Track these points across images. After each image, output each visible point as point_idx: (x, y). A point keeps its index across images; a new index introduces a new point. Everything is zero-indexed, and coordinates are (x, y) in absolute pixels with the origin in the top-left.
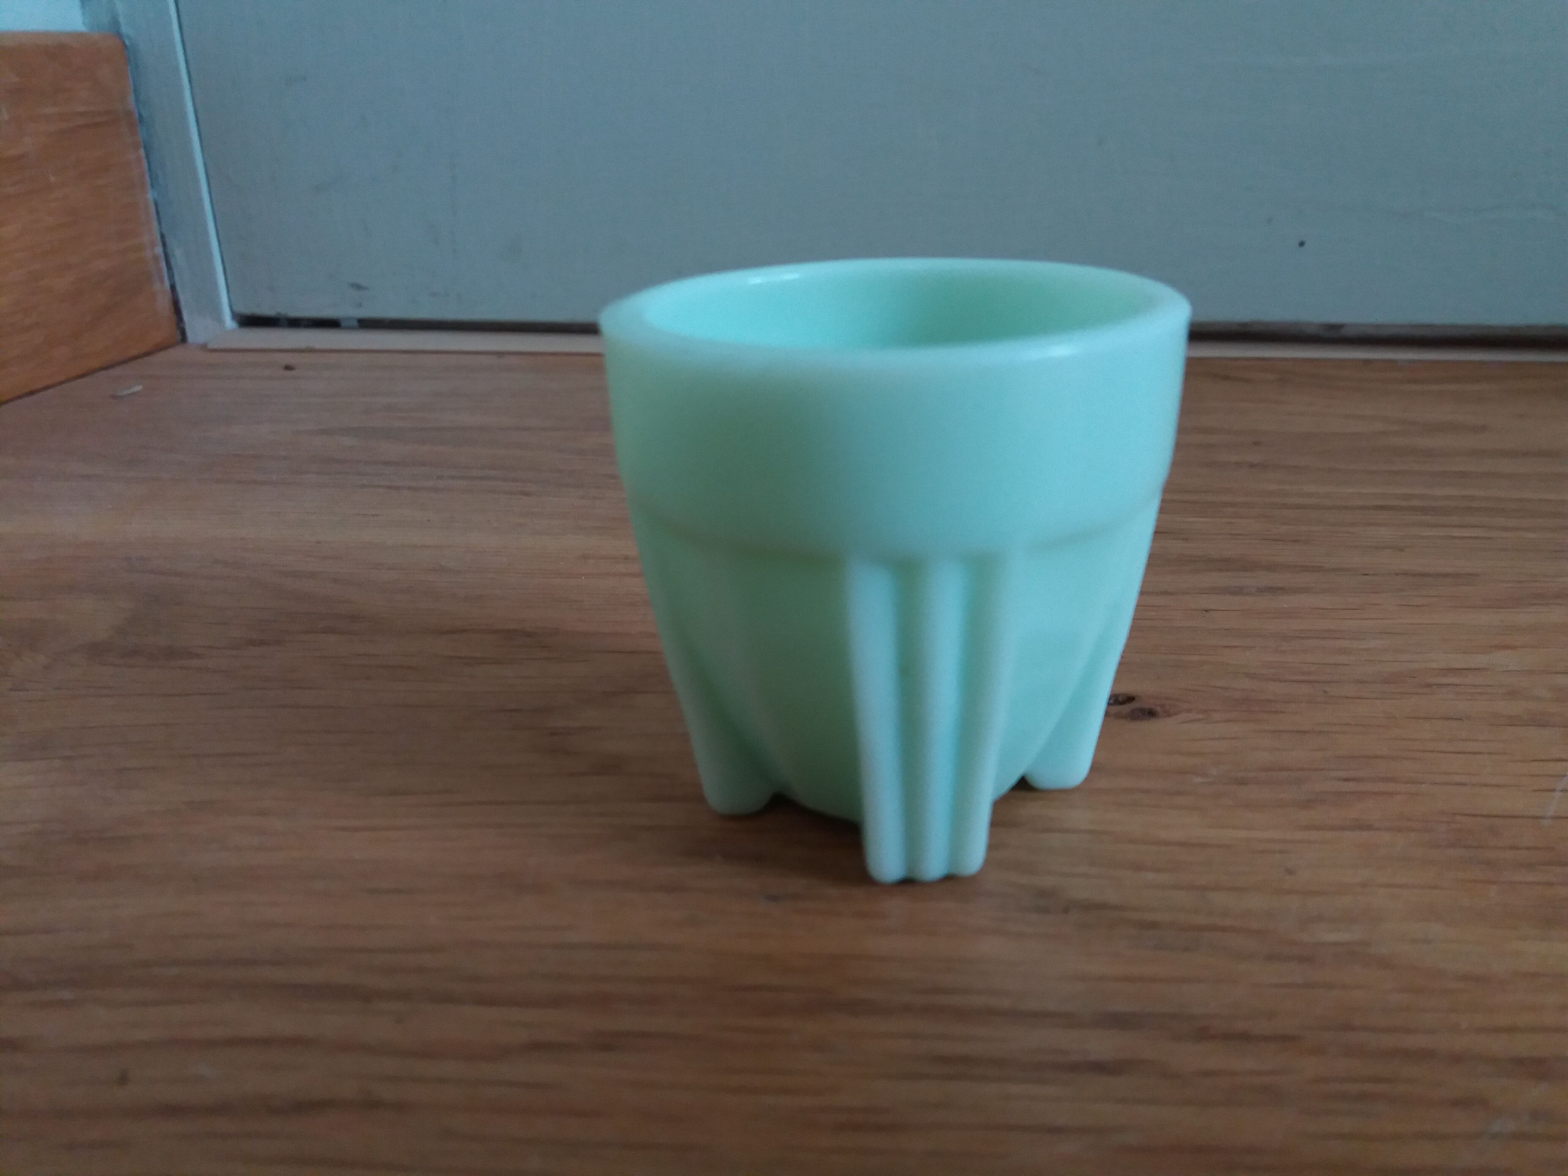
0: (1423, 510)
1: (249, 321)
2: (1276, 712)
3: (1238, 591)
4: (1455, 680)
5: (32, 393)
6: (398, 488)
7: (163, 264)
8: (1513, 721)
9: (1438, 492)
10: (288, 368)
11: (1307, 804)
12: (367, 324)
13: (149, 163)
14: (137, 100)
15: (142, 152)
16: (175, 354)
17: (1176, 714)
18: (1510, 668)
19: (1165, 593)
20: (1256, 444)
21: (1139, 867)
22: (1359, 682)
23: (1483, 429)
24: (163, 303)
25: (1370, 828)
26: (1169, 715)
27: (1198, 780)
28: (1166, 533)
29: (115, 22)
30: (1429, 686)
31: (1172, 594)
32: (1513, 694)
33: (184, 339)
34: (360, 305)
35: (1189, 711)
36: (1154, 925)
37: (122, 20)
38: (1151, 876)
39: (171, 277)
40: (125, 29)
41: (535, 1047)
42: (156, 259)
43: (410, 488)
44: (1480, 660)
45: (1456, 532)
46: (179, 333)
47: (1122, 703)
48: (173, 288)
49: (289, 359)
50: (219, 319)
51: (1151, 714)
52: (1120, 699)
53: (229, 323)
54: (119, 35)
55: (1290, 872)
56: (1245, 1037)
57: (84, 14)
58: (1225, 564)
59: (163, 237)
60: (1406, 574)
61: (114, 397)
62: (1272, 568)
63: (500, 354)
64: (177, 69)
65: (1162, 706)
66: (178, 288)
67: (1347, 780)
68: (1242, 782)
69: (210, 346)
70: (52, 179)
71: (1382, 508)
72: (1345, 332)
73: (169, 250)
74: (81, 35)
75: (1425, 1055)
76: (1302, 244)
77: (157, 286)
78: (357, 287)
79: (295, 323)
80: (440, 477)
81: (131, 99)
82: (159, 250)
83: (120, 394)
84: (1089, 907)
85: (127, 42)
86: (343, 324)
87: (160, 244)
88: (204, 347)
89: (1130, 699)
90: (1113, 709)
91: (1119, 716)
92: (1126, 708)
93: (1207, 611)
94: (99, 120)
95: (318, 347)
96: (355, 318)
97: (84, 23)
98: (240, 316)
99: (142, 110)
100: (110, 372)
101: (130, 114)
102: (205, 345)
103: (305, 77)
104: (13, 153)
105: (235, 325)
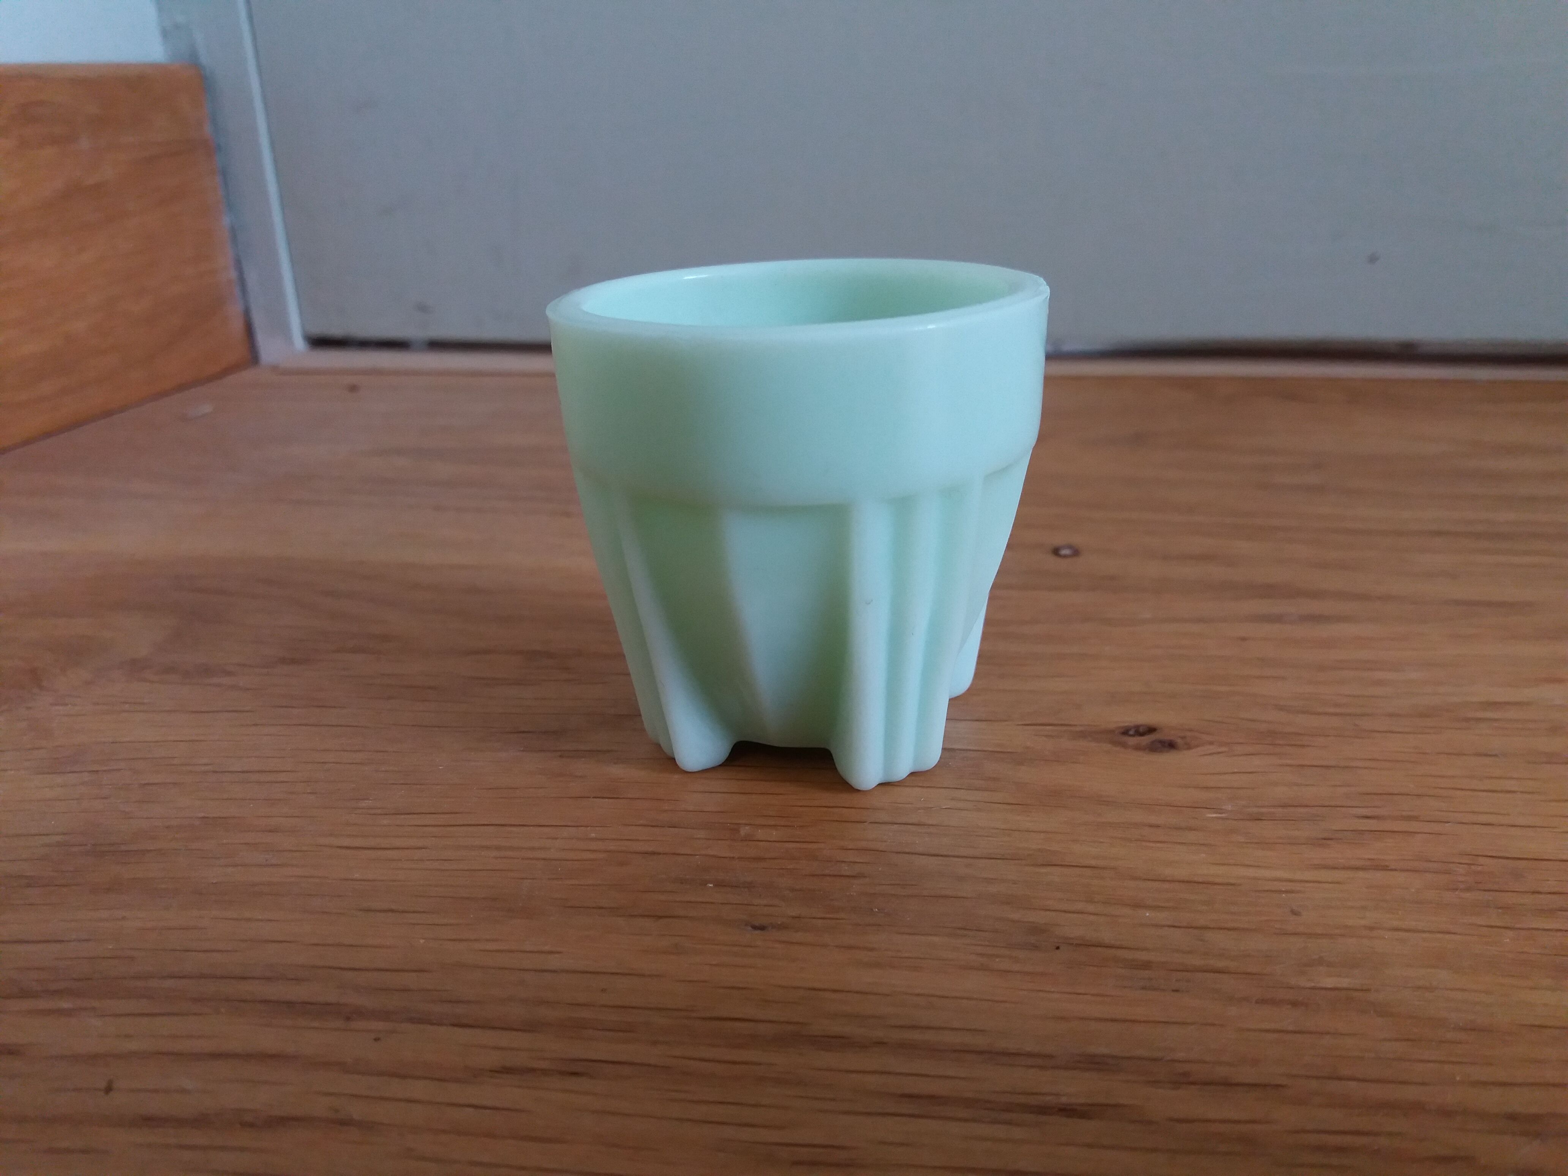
1: (320, 342)
2: (1303, 746)
3: (1278, 619)
4: (1496, 715)
5: (109, 415)
6: (444, 509)
7: (239, 288)
10: (352, 389)
11: (1323, 842)
12: (437, 345)
13: (226, 189)
14: (215, 126)
15: (219, 178)
16: (248, 375)
17: (1197, 746)
18: (1556, 703)
19: (1202, 621)
20: (1317, 465)
21: (1138, 905)
22: (1393, 715)
24: (237, 325)
25: (1386, 868)
26: (1189, 747)
28: (1211, 558)
29: (194, 53)
30: (1467, 720)
31: (1210, 621)
33: (253, 357)
34: (427, 326)
35: (1211, 743)
36: (1147, 965)
37: (200, 51)
38: (1148, 914)
40: (204, 60)
42: (230, 283)
43: (455, 509)
44: (1524, 694)
45: (1517, 560)
46: (251, 354)
47: (1142, 734)
49: (352, 380)
50: (290, 341)
51: (1171, 746)
52: (1141, 730)
53: (299, 343)
54: (197, 66)
55: (1295, 913)
56: (1228, 1084)
57: (165, 45)
58: (1269, 591)
59: (237, 259)
60: (1456, 603)
61: (184, 418)
62: (1316, 595)
65: (1183, 738)
67: (1367, 817)
68: (1258, 818)
69: (282, 368)
70: (130, 206)
71: (1439, 533)
72: (1422, 349)
73: (243, 275)
74: (156, 67)
75: (1416, 1108)
76: (1372, 261)
77: (231, 309)
78: (423, 308)
79: (364, 344)
80: (487, 498)
81: (208, 127)
83: (189, 415)
84: (1080, 944)
85: (206, 74)
86: (411, 345)
87: (236, 268)
88: (275, 369)
89: (1151, 730)
90: (1132, 741)
91: (1138, 748)
92: (1146, 740)
93: (1244, 639)
94: (177, 149)
95: (384, 368)
96: (423, 340)
97: (165, 55)
98: (311, 337)
99: (220, 139)
100: (184, 394)
101: (206, 142)
102: (277, 366)
103: (372, 105)
104: (92, 182)
105: (306, 346)
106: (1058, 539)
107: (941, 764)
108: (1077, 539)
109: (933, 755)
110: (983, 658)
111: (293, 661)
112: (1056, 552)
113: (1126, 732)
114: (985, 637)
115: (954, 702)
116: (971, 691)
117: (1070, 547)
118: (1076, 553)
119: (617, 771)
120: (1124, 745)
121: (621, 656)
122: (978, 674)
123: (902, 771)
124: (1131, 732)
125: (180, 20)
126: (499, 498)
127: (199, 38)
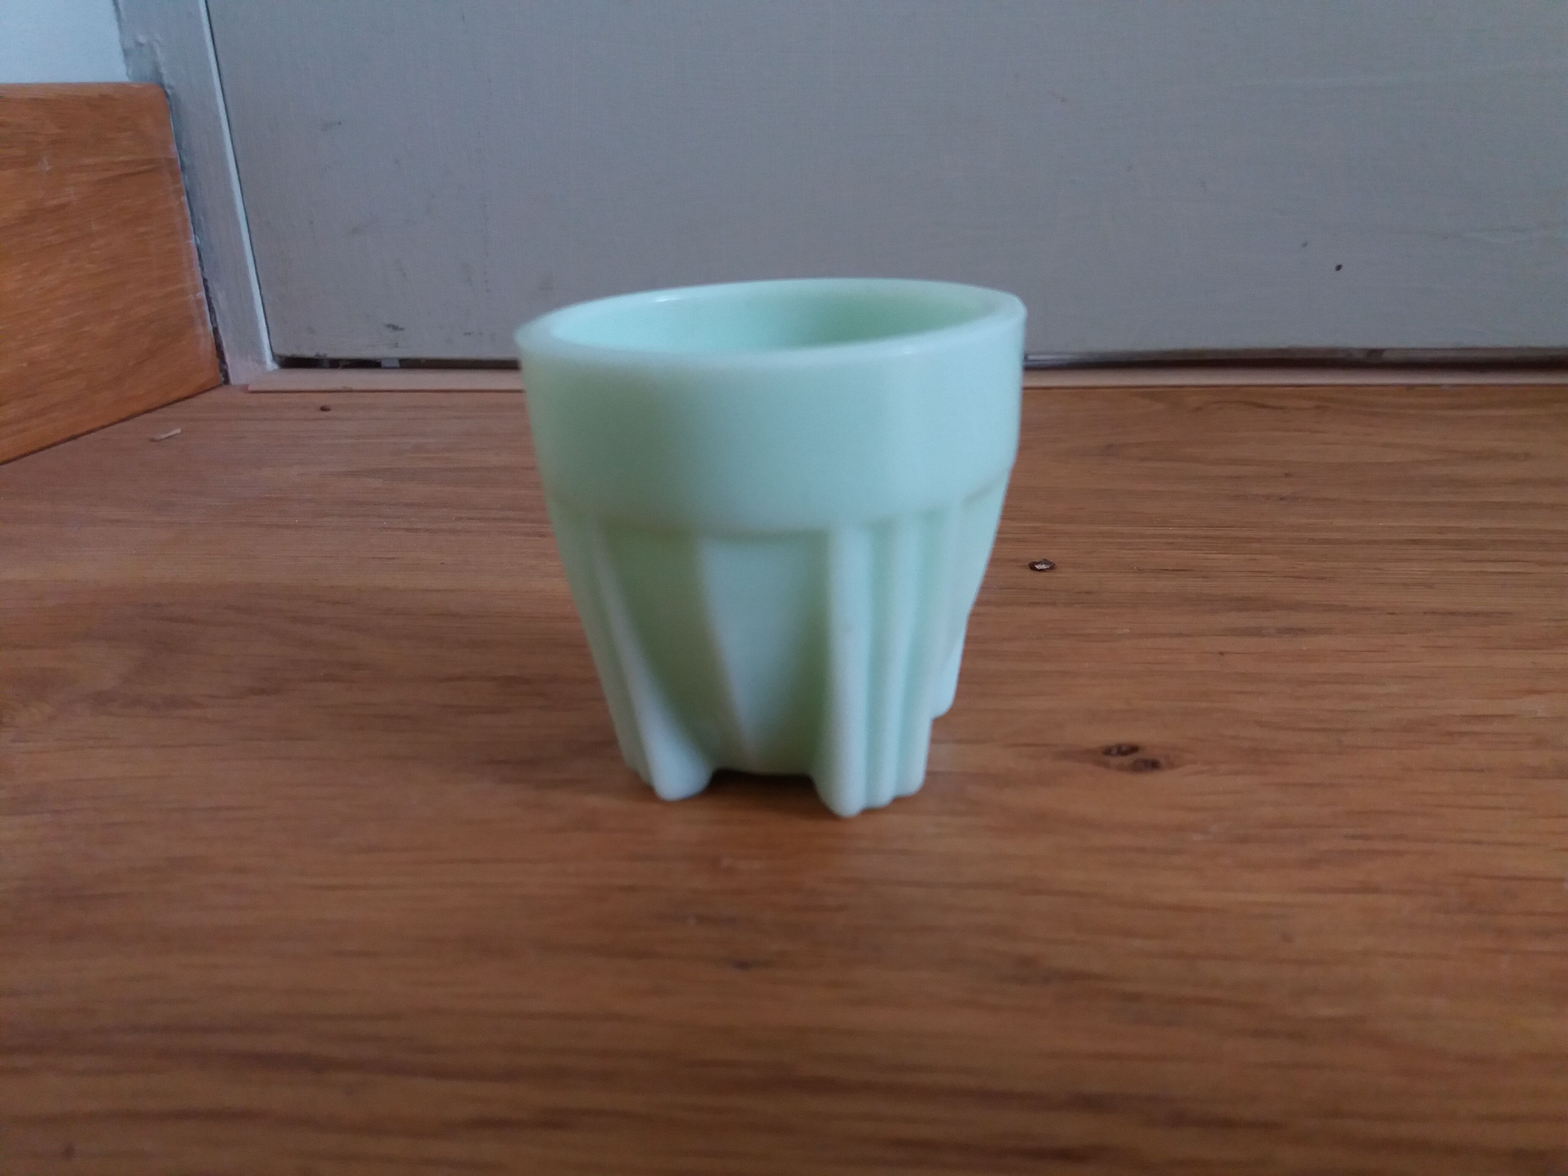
0: (1457, 544)
1: (290, 363)
2: (1286, 763)
3: (1257, 632)
4: (1477, 728)
5: (74, 438)
6: (417, 530)
7: (206, 308)
8: (1538, 773)
9: (1475, 524)
10: (324, 409)
11: (1311, 864)
12: (408, 364)
13: (191, 210)
14: (179, 147)
15: (184, 199)
16: (216, 396)
17: (1181, 766)
18: (1539, 715)
19: (1180, 635)
20: (1287, 475)
21: (1127, 933)
22: (1375, 730)
23: (1527, 456)
24: (206, 346)
25: (1375, 890)
26: (1172, 765)
27: (1197, 837)
28: (1186, 570)
29: (157, 73)
30: (1450, 734)
31: (1188, 635)
32: (1539, 743)
33: (227, 381)
34: (399, 346)
35: (1195, 762)
36: (1135, 997)
37: (164, 71)
38: (1137, 943)
39: (214, 320)
40: (166, 80)
41: (483, 1124)
42: (199, 302)
43: (427, 530)
44: (1510, 706)
45: (1490, 568)
46: (221, 375)
47: (1125, 754)
48: (216, 331)
49: (324, 400)
50: (261, 362)
51: (1153, 765)
52: (1124, 749)
53: (270, 365)
54: (162, 86)
55: (1287, 939)
56: (1227, 1124)
57: (127, 65)
58: (1244, 604)
59: (205, 280)
60: (1434, 613)
61: (153, 440)
62: (1297, 607)
64: (217, 118)
65: (1167, 757)
66: (221, 331)
67: (1355, 837)
68: (1244, 840)
69: (250, 388)
70: (94, 228)
71: (1415, 542)
72: (1387, 356)
73: (211, 295)
74: (126, 86)
76: (1339, 268)
77: (200, 330)
78: (395, 328)
79: (335, 364)
80: (460, 519)
81: (174, 148)
82: (202, 294)
83: (158, 437)
84: (1074, 976)
85: (169, 91)
86: (384, 364)
87: (203, 288)
88: (245, 389)
89: (1133, 749)
90: (1116, 760)
91: (1121, 768)
92: (1128, 760)
93: (1222, 654)
94: (142, 168)
95: (355, 387)
96: (396, 358)
97: (127, 74)
98: (280, 357)
99: (184, 158)
100: (154, 415)
101: (171, 161)
102: (246, 386)
103: (340, 123)
104: (55, 202)
105: (276, 367)
106: (1034, 554)
107: (926, 788)
108: (1053, 554)
109: (916, 779)
110: (965, 677)
111: (262, 692)
112: (1032, 567)
113: (1108, 751)
114: (967, 655)
115: (938, 723)
116: (953, 711)
117: (1046, 562)
118: (1052, 567)
119: (594, 801)
120: (1107, 765)
121: (594, 681)
122: (959, 694)
123: (885, 794)
124: (1114, 751)
125: (142, 39)
126: (472, 519)
127: (161, 57)
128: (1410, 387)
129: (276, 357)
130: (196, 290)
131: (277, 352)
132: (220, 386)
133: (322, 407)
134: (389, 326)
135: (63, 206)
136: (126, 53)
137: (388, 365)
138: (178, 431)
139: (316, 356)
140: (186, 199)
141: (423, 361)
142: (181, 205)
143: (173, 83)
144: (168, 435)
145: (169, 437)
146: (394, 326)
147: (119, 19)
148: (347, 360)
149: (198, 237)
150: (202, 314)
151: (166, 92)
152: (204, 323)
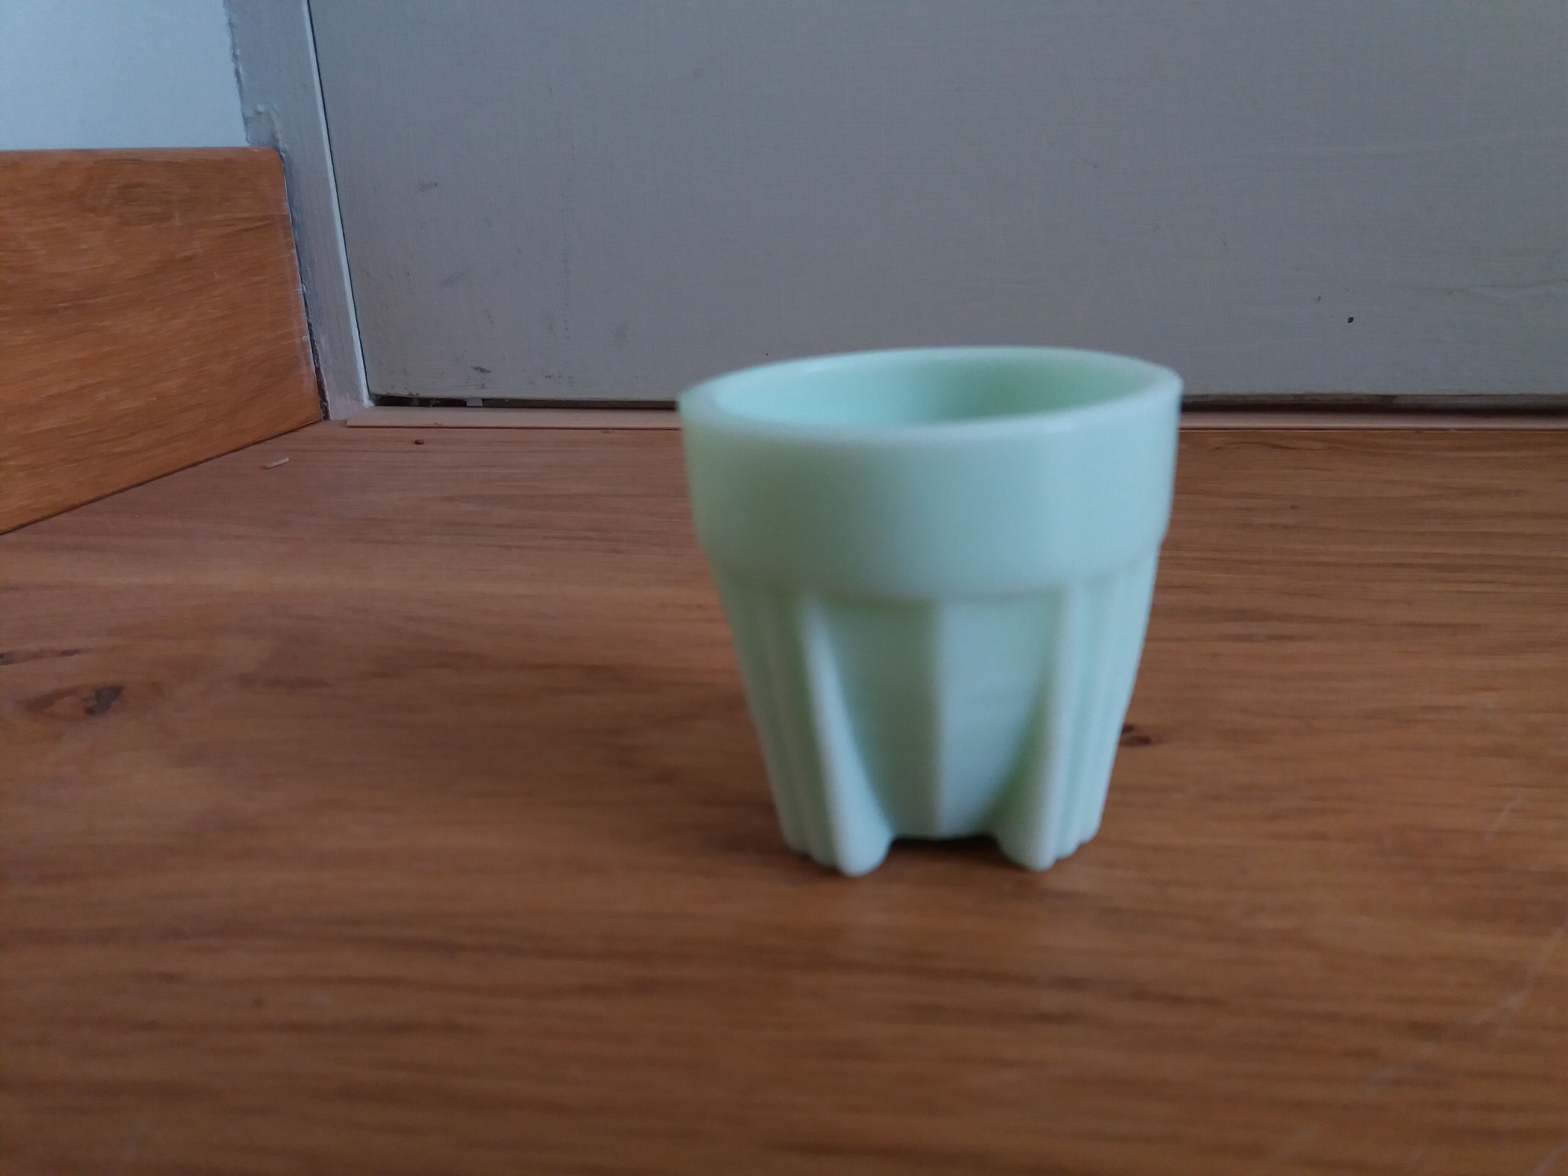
1: (384, 401)
4: (1432, 717)
5: (194, 465)
7: (310, 350)
8: (1478, 752)
10: (417, 443)
12: (490, 404)
18: (1488, 707)
24: (310, 384)
26: (1161, 742)
27: (1178, 796)
30: (1407, 721)
31: (1185, 640)
32: (1484, 728)
33: (326, 417)
34: (483, 386)
37: (279, 136)
39: (316, 361)
40: (282, 145)
42: (303, 344)
44: (1464, 699)
48: (318, 370)
50: (359, 400)
53: (367, 403)
54: (277, 150)
57: (247, 131)
59: (310, 325)
60: (1409, 624)
61: (265, 468)
62: (1283, 618)
63: (606, 429)
64: (327, 179)
65: (1158, 735)
66: (322, 371)
68: (1217, 798)
69: (349, 424)
70: (217, 277)
72: (1399, 402)
73: (314, 338)
74: (244, 150)
76: (1351, 320)
77: (304, 370)
78: (482, 370)
79: (425, 403)
80: (545, 538)
81: (286, 205)
82: (307, 338)
83: (268, 465)
85: (283, 155)
86: (468, 404)
88: (344, 424)
94: (258, 224)
95: (445, 424)
96: (479, 398)
97: (247, 140)
98: (377, 395)
99: (295, 215)
100: (261, 446)
101: (284, 218)
102: (345, 422)
103: (436, 185)
104: (184, 254)
105: (371, 404)
125: (261, 108)
126: (557, 538)
127: (278, 125)
128: (1418, 431)
129: (372, 396)
130: (302, 334)
131: (373, 390)
132: (320, 421)
133: (417, 440)
134: (477, 369)
135: (190, 258)
136: (246, 121)
137: (470, 405)
138: (287, 460)
139: (409, 395)
140: (295, 251)
141: (507, 401)
142: (291, 258)
143: (287, 147)
144: (277, 464)
145: (280, 465)
146: (481, 368)
147: (241, 90)
148: (437, 399)
149: (305, 285)
150: (306, 355)
151: (281, 156)
152: (308, 364)
